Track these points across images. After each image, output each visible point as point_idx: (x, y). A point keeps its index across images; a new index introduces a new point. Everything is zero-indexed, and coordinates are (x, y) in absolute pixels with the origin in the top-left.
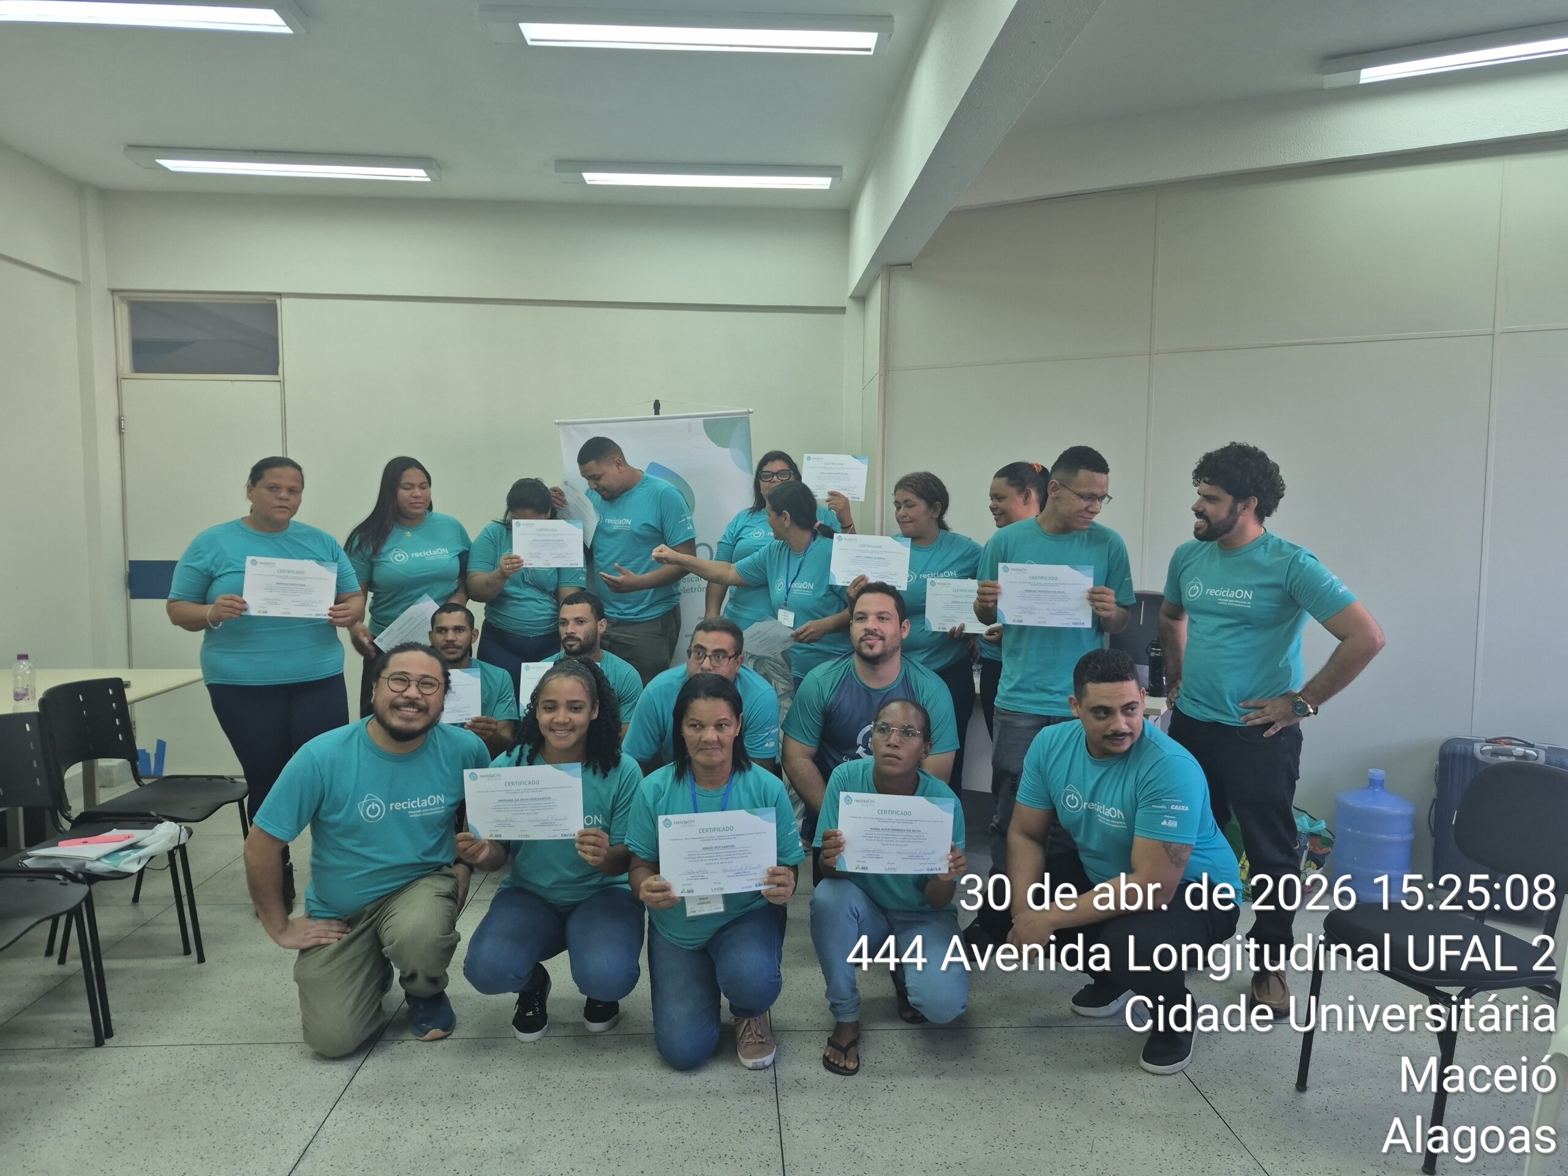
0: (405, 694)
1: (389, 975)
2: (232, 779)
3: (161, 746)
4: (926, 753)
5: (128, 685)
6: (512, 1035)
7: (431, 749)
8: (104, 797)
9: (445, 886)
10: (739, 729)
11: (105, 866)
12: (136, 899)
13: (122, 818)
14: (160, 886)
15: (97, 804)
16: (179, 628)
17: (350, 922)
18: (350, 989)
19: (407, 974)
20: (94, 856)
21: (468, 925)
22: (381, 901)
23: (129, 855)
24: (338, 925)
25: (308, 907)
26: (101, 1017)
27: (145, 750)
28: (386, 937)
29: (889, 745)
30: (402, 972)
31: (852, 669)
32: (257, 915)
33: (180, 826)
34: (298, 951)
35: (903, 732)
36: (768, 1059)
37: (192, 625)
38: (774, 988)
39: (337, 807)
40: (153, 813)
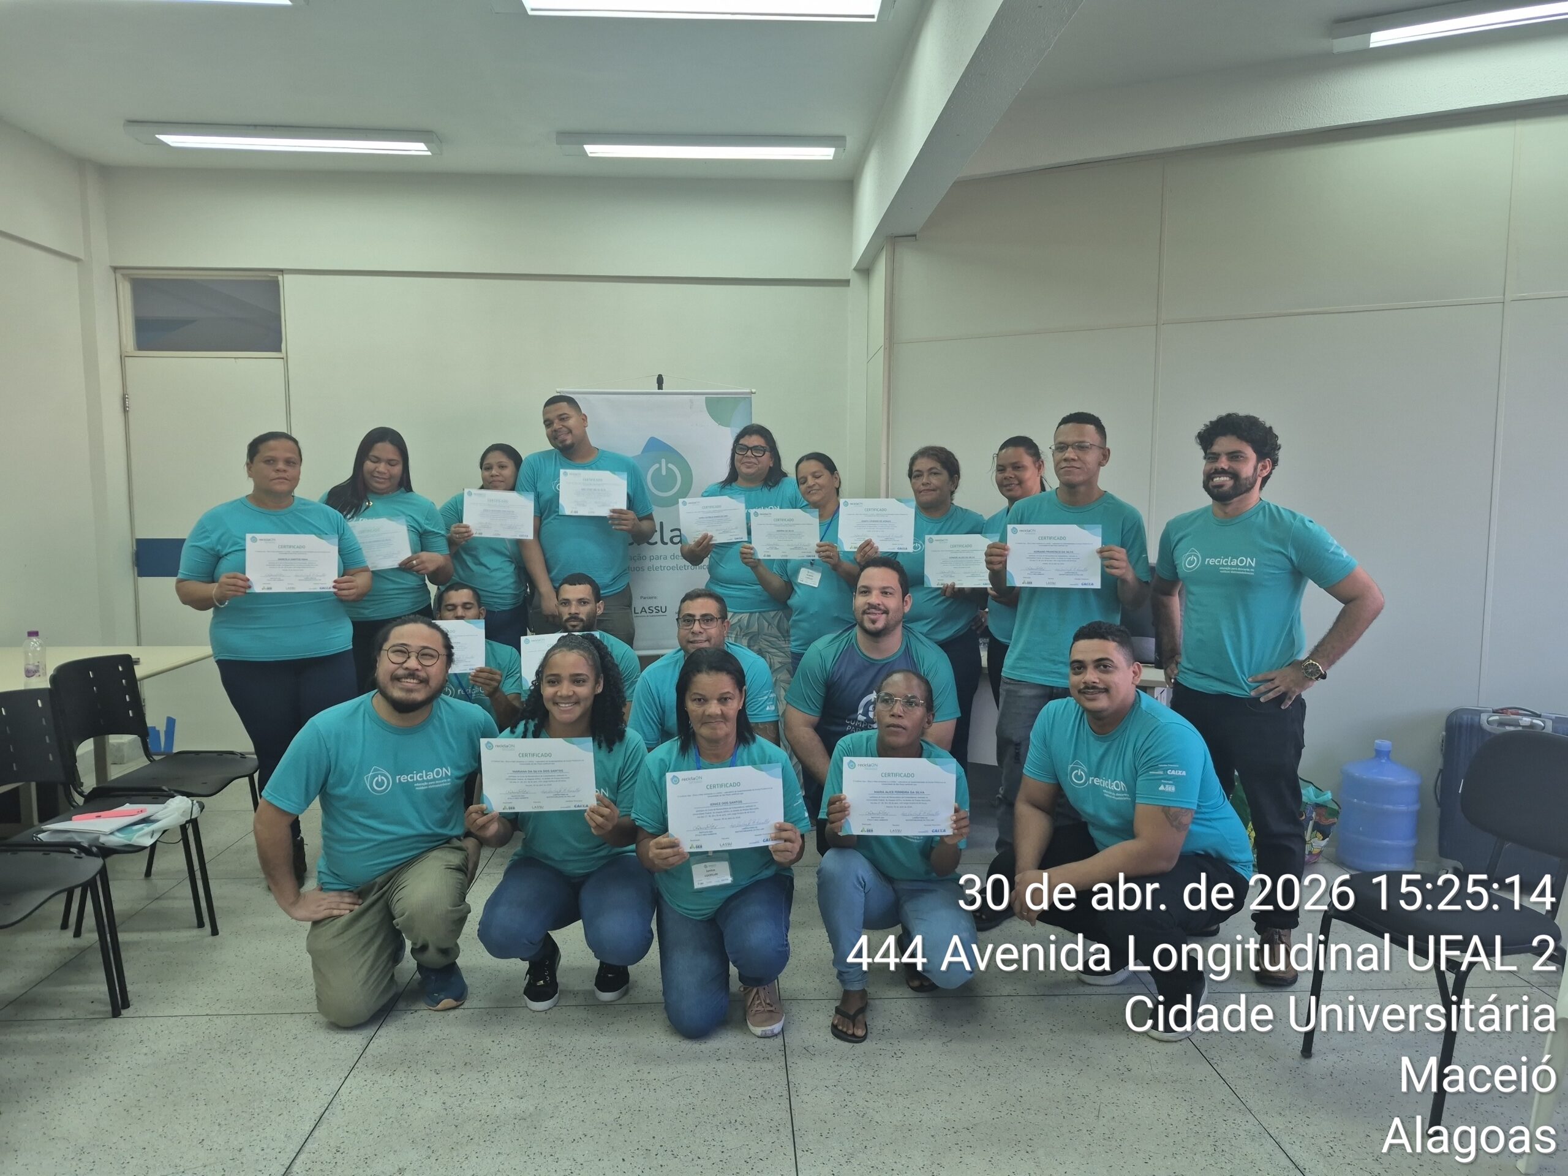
0: (405, 665)
1: (401, 946)
2: (242, 755)
3: (171, 723)
4: (929, 723)
5: (137, 662)
6: (524, 1005)
7: (436, 722)
8: (115, 773)
9: (455, 859)
10: (742, 702)
11: (118, 840)
12: (148, 873)
13: (134, 793)
14: (173, 861)
15: (109, 780)
16: (188, 608)
17: (361, 894)
18: (362, 960)
19: (418, 946)
20: (107, 830)
21: (479, 896)
22: (391, 872)
23: (142, 829)
24: (349, 897)
25: (320, 879)
26: (117, 988)
27: (155, 727)
28: (397, 909)
29: (893, 715)
30: (414, 944)
31: (853, 641)
32: (269, 889)
33: (192, 801)
34: (310, 923)
35: (907, 702)
36: (777, 1027)
37: (200, 604)
38: (782, 956)
39: (343, 781)
40: (164, 788)
